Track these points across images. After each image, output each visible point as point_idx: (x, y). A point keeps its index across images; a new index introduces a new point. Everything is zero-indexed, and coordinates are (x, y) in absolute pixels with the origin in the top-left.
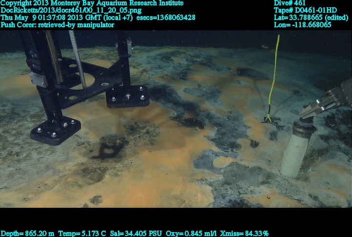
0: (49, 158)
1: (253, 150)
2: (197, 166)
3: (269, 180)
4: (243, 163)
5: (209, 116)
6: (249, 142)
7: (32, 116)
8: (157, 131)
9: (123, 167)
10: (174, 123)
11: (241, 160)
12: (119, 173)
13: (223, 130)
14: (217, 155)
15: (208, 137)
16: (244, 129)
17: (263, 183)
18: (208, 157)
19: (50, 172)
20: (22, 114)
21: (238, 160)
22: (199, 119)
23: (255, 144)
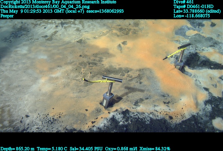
2: (177, 33)
4: (203, 35)
9: (139, 29)
11: (202, 33)
12: (136, 32)
14: (189, 29)
18: (184, 29)
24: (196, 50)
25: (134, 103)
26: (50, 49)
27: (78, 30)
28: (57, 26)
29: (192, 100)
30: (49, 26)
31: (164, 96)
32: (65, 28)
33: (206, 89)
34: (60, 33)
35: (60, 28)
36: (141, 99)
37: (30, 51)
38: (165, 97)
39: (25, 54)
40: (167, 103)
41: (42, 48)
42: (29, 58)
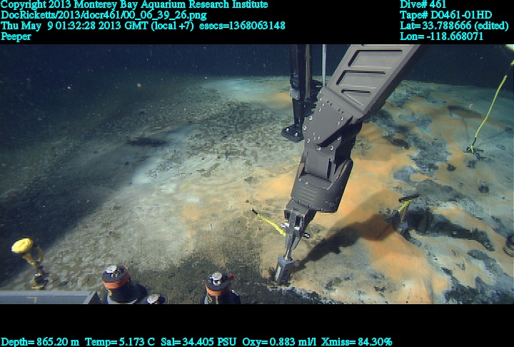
0: (289, 152)
1: (448, 173)
3: (457, 199)
4: (436, 181)
5: (416, 140)
6: (446, 166)
7: (283, 122)
8: (369, 145)
10: (386, 141)
13: (426, 153)
15: (410, 156)
16: (444, 154)
17: (450, 200)
19: (288, 161)
20: (277, 119)
21: (432, 179)
22: (407, 140)
23: (451, 168)
24: (427, 204)
25: (325, 285)
26: (205, 188)
27: (248, 163)
28: (219, 158)
29: (424, 288)
30: (209, 156)
31: (375, 277)
32: (230, 160)
33: (448, 272)
34: (222, 166)
35: (223, 159)
36: (337, 278)
37: (177, 190)
38: (378, 280)
39: (171, 195)
40: (381, 290)
41: (195, 187)
42: (174, 200)
